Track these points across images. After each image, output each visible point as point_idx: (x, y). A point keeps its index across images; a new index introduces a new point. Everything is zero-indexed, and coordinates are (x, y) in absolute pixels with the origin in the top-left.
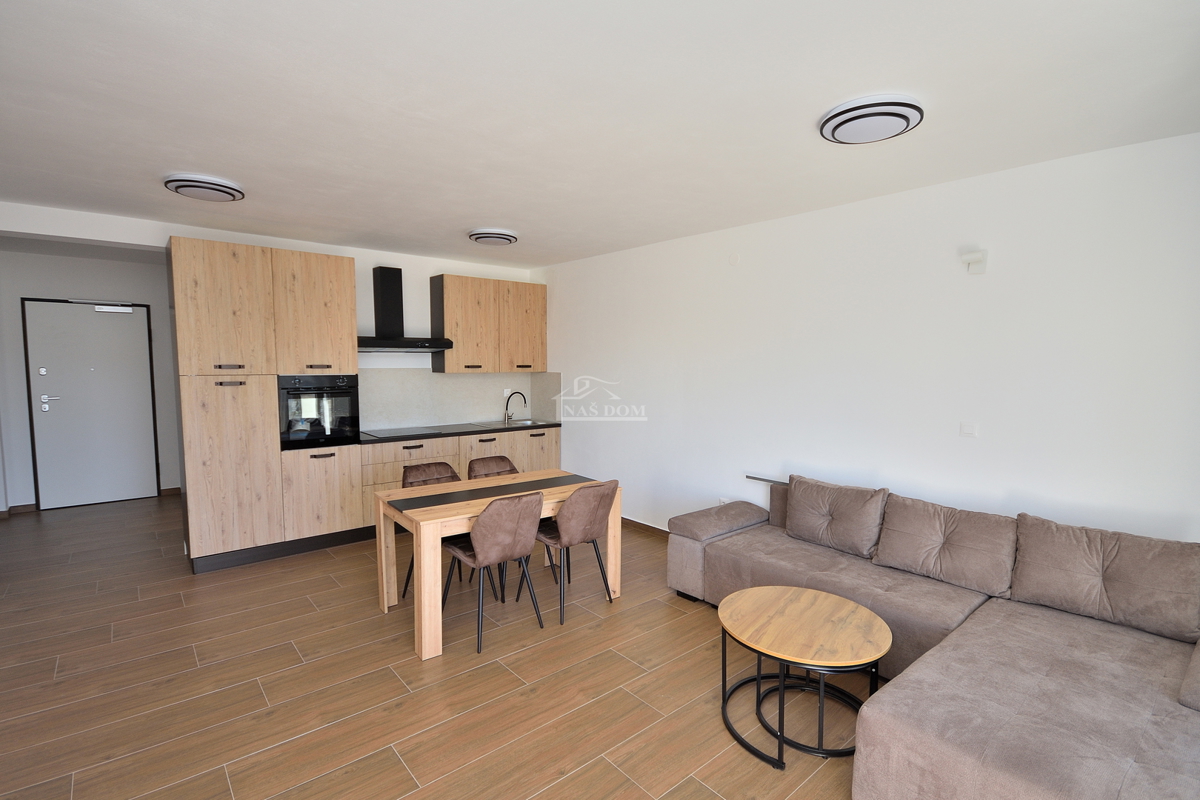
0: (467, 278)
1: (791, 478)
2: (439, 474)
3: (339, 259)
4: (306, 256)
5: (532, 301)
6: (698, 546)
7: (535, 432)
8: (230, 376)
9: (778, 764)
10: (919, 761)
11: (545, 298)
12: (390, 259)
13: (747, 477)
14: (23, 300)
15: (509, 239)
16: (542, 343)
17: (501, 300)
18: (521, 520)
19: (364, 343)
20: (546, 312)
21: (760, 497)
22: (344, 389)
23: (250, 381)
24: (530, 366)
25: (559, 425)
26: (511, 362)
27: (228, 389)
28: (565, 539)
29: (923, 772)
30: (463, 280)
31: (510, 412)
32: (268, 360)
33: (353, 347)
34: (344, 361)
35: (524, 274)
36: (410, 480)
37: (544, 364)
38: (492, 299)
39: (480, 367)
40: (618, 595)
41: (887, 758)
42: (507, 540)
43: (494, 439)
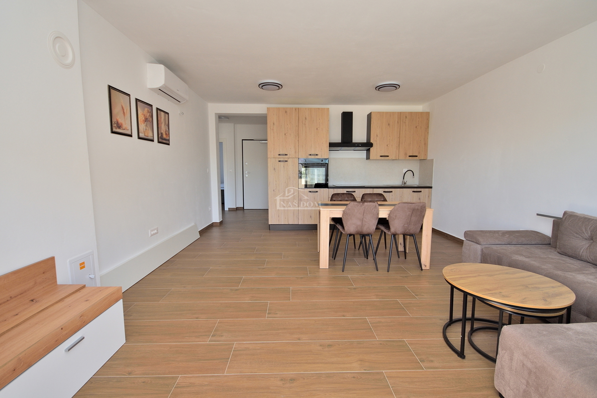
0: (383, 112)
1: (565, 213)
2: (348, 198)
3: (323, 109)
4: (310, 109)
5: (421, 122)
6: (479, 247)
7: (415, 190)
8: (283, 158)
9: (461, 354)
10: (529, 365)
11: (428, 120)
12: (347, 108)
13: (538, 215)
14: (243, 140)
15: (396, 86)
16: (425, 144)
17: (401, 122)
18: (365, 214)
19: (332, 145)
20: (428, 127)
21: (546, 229)
22: (324, 165)
23: (290, 160)
24: (417, 156)
25: (431, 187)
26: (406, 154)
27: (282, 163)
28: (393, 229)
29: (530, 372)
30: (381, 114)
31: (405, 181)
32: (295, 152)
33: (327, 147)
34: (324, 152)
35: (419, 108)
36: (334, 199)
37: (426, 155)
38: (396, 122)
39: (388, 156)
40: (428, 267)
41: (511, 359)
42: (359, 223)
43: (392, 192)
